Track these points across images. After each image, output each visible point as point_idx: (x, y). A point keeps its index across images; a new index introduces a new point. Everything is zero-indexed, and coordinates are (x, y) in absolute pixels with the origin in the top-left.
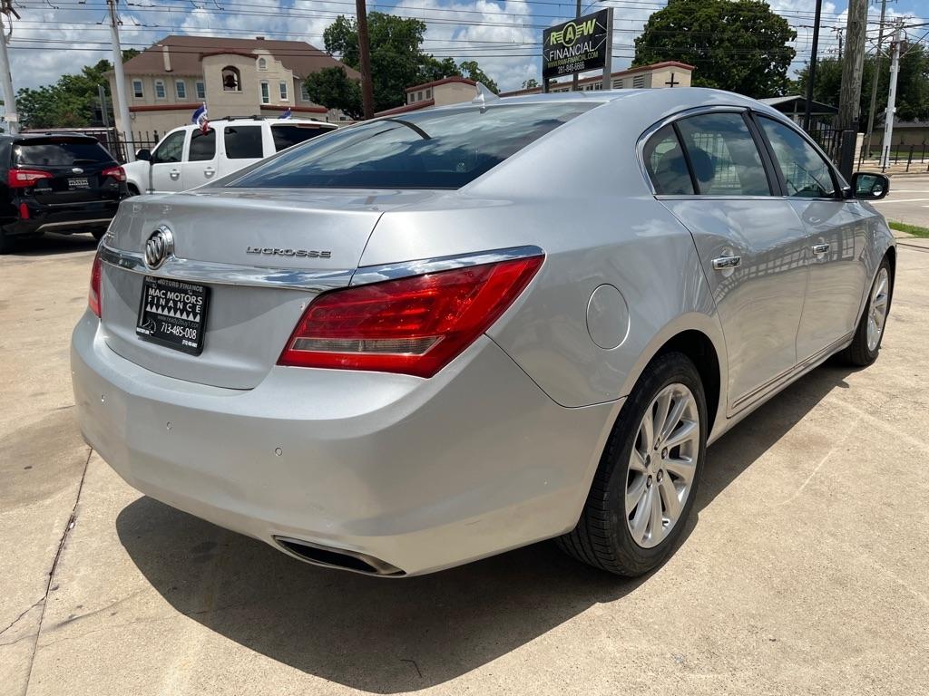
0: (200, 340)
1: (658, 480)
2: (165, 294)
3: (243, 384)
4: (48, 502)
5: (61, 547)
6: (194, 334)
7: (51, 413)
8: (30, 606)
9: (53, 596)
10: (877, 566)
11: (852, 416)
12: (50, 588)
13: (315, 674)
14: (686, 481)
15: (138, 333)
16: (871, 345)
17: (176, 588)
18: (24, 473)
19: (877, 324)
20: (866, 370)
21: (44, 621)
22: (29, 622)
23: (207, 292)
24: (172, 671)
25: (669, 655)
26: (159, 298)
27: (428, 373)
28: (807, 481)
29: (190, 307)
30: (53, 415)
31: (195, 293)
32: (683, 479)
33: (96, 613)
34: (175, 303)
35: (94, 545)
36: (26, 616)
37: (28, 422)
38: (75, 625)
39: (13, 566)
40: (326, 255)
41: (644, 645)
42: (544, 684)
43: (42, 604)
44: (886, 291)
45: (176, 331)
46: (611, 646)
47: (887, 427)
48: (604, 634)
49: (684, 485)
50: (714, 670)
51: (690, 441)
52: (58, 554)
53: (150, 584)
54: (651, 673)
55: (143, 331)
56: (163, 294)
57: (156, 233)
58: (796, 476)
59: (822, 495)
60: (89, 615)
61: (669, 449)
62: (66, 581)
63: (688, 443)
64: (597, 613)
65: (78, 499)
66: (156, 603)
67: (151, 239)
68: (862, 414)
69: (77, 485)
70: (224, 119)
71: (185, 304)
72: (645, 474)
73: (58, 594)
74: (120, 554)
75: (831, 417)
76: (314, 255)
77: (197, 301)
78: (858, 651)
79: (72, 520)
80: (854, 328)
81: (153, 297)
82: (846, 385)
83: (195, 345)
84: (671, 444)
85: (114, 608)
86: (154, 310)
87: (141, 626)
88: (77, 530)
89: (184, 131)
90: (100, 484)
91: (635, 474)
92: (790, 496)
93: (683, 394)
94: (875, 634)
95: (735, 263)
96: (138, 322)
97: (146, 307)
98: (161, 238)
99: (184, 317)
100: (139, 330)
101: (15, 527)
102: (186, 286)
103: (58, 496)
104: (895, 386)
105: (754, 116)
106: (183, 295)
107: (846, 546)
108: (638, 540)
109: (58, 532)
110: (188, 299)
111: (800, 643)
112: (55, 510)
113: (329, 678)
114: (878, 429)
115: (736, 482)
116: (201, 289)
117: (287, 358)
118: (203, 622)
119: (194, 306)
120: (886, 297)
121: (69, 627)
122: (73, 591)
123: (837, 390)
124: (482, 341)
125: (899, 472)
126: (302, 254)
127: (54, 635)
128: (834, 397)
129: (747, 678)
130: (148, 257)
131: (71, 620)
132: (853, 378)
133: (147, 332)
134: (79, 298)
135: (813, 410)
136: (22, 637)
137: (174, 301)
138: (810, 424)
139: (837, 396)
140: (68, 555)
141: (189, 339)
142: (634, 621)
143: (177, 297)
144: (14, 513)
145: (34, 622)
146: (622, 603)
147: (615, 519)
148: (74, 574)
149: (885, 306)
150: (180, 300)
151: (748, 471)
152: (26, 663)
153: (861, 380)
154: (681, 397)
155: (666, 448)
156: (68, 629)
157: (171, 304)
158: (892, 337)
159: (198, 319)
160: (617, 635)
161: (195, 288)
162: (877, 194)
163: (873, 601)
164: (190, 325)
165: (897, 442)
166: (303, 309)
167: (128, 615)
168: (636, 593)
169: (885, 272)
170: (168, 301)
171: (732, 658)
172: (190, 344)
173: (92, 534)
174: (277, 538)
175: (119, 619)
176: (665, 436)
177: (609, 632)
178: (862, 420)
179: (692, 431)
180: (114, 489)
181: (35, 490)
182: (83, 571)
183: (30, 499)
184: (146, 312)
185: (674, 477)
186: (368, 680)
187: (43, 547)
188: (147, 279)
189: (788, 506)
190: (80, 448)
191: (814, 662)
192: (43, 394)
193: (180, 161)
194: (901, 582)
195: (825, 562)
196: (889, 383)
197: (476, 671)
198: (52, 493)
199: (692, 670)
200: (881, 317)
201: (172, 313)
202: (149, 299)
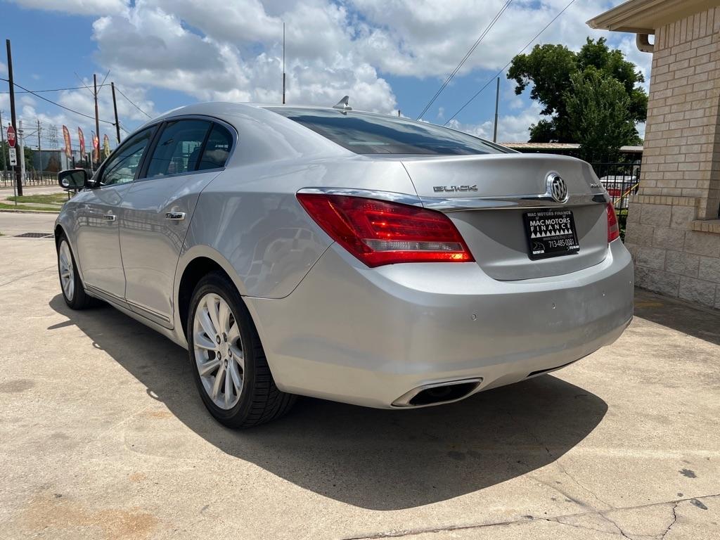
2: (544, 222)
6: (570, 241)
26: (540, 227)
29: (564, 226)
34: (553, 226)
45: (560, 243)
56: (542, 222)
71: (560, 225)
81: (535, 227)
83: (578, 247)
86: (538, 235)
102: (559, 213)
110: (561, 221)
116: (569, 213)
119: (566, 224)
133: (543, 252)
143: (553, 222)
150: (556, 224)
157: (550, 227)
159: (570, 232)
161: (564, 213)
164: (567, 237)
170: (547, 226)
172: (575, 247)
188: (528, 215)
201: (553, 234)
202: (532, 229)
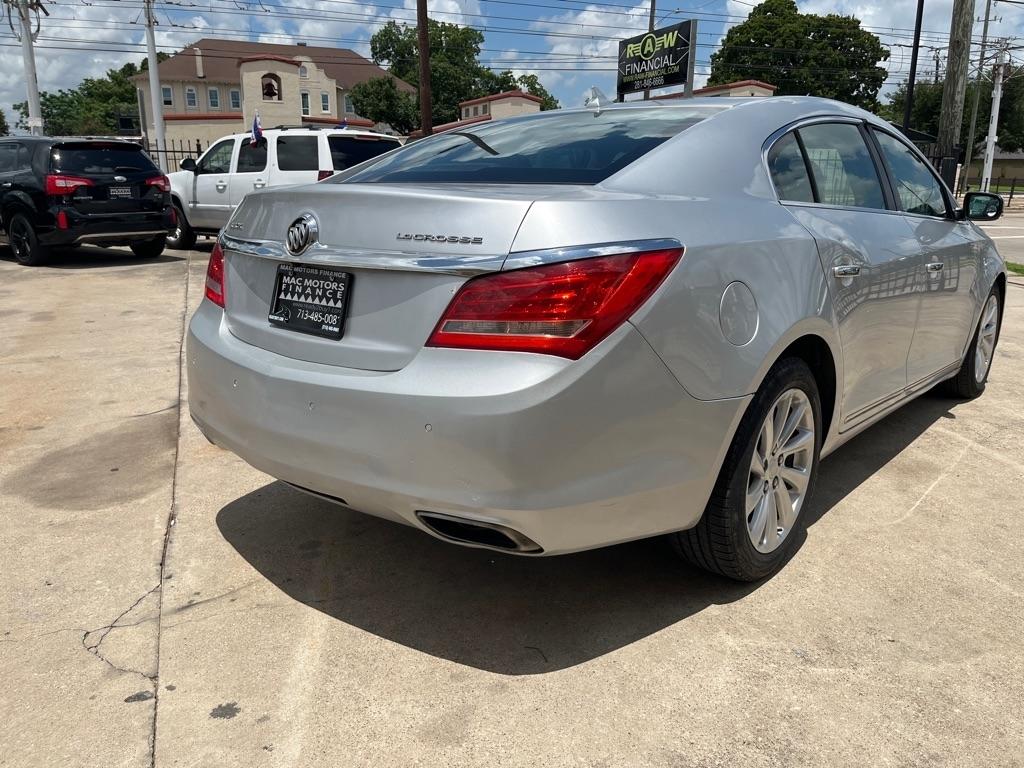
0: (342, 324)
1: (774, 487)
2: (302, 282)
3: (388, 366)
4: (143, 501)
5: (166, 542)
6: (335, 319)
7: (126, 420)
8: (146, 592)
9: (167, 585)
10: (992, 580)
11: (960, 444)
12: (164, 576)
13: (442, 657)
14: (799, 492)
15: (270, 320)
16: (979, 376)
17: (289, 580)
18: (111, 475)
19: (985, 354)
20: (973, 402)
21: (163, 606)
22: (149, 605)
23: (349, 278)
24: (301, 650)
25: (789, 651)
26: (294, 286)
27: (575, 356)
28: (918, 503)
29: (330, 293)
30: (128, 422)
31: (336, 280)
32: (796, 489)
33: (215, 599)
34: (313, 289)
35: (200, 540)
36: (144, 601)
37: (104, 428)
38: (196, 609)
39: (121, 558)
40: (478, 241)
41: (763, 642)
42: (668, 671)
43: (158, 590)
44: (995, 321)
45: (314, 317)
46: (730, 642)
47: (998, 456)
48: (722, 632)
49: (798, 495)
50: (835, 664)
51: (805, 450)
52: (165, 547)
53: (262, 576)
54: (773, 665)
55: (276, 318)
56: (299, 281)
57: (299, 220)
58: (906, 498)
59: (934, 516)
60: (208, 601)
61: (785, 456)
62: (178, 571)
63: (802, 453)
64: (714, 613)
65: (174, 499)
66: (272, 592)
67: (293, 225)
68: (970, 443)
69: (170, 486)
70: (277, 128)
71: (325, 290)
72: (762, 478)
73: (172, 582)
74: (227, 548)
75: (939, 445)
76: (465, 241)
77: (338, 287)
78: (977, 652)
79: (172, 517)
80: (962, 356)
81: (288, 285)
82: (952, 416)
83: (336, 330)
84: (787, 452)
85: (232, 595)
86: (289, 297)
87: (261, 612)
88: (179, 527)
89: (233, 141)
90: (192, 486)
91: (755, 477)
92: (901, 516)
93: (801, 401)
94: (994, 638)
95: (855, 271)
96: (271, 310)
97: (279, 294)
98: (305, 225)
99: (324, 302)
100: (271, 317)
101: (115, 523)
102: (327, 273)
103: (153, 496)
104: (1004, 418)
105: (870, 129)
106: (322, 282)
107: (961, 563)
108: (755, 543)
109: (160, 528)
110: (328, 285)
111: (919, 644)
112: (153, 507)
113: (456, 661)
114: (988, 458)
115: (844, 501)
116: (343, 276)
117: (436, 340)
118: (323, 610)
119: (335, 293)
120: (994, 327)
121: (189, 611)
122: (187, 580)
123: (943, 420)
124: (624, 328)
125: (1011, 498)
126: (453, 240)
127: (176, 618)
128: (940, 426)
129: (868, 672)
130: (290, 244)
131: (190, 605)
132: (959, 409)
133: (282, 319)
134: (129, 312)
135: (919, 438)
136: (144, 619)
137: (312, 288)
138: (916, 451)
139: (943, 425)
140: (176, 547)
141: (328, 324)
142: (752, 621)
143: (316, 284)
144: (110, 510)
145: (153, 606)
146: (737, 605)
147: (736, 517)
148: (185, 565)
149: (993, 337)
150: (319, 287)
151: (855, 491)
152: (153, 643)
153: (969, 411)
154: (799, 404)
155: (782, 455)
156: (189, 614)
157: (309, 291)
158: (1000, 370)
159: (339, 305)
160: (735, 631)
161: (336, 274)
162: (990, 215)
163: (990, 610)
164: (331, 311)
165: (1007, 470)
166: (454, 293)
167: (248, 602)
168: (752, 596)
169: (994, 299)
170: (305, 288)
171: (853, 654)
172: (331, 328)
173: (195, 531)
174: (419, 514)
175: (239, 604)
176: (784, 440)
177: (728, 630)
178: (971, 448)
179: (807, 440)
180: (210, 491)
181: (126, 490)
182: (193, 563)
183: (123, 498)
184: (279, 300)
185: (789, 486)
186: (494, 663)
187: (148, 541)
188: (282, 267)
189: (899, 525)
190: (165, 454)
191: (935, 661)
192: (113, 402)
193: (228, 172)
194: (1017, 595)
195: (940, 575)
196: (997, 415)
197: (600, 659)
198: (146, 493)
199: (813, 664)
200: (988, 347)
201: (310, 300)
202: (284, 287)
